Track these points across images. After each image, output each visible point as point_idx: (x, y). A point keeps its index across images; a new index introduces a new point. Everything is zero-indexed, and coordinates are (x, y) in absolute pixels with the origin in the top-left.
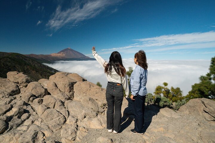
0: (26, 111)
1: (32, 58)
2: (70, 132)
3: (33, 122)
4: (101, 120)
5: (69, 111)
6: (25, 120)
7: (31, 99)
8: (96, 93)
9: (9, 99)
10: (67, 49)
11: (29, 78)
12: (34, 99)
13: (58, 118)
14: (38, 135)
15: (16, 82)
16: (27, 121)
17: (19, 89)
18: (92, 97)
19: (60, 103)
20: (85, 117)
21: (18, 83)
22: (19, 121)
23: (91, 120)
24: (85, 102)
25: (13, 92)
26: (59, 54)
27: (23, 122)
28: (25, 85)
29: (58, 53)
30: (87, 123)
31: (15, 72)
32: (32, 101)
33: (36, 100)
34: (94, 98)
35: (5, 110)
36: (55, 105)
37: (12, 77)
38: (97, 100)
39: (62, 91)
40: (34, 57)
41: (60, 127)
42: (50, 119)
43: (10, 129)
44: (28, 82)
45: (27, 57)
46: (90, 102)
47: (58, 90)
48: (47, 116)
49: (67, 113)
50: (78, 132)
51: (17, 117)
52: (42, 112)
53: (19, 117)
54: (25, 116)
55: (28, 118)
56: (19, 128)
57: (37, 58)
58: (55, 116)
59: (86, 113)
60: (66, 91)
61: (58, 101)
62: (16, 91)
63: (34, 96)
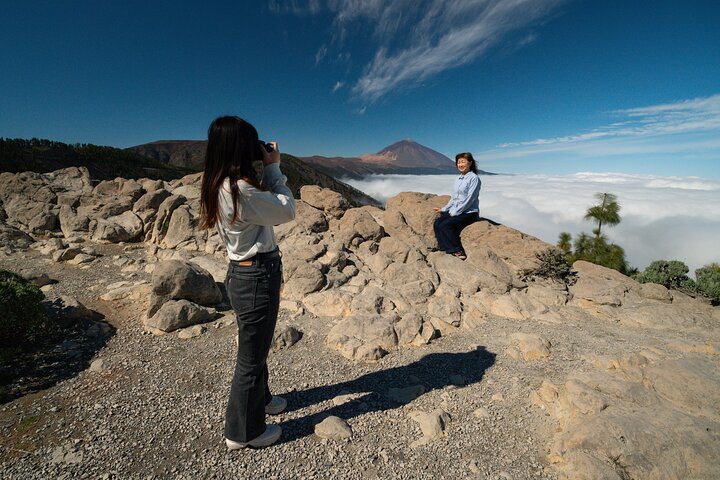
0: (349, 263)
1: (318, 165)
2: (448, 310)
3: (366, 283)
4: (520, 301)
5: (440, 273)
6: (351, 277)
7: (356, 241)
8: (507, 243)
9: (313, 238)
10: (403, 143)
11: (345, 201)
12: (360, 242)
13: (419, 282)
14: (384, 303)
15: (319, 206)
16: (354, 278)
17: (327, 222)
18: (494, 250)
19: (417, 255)
20: (479, 290)
21: (323, 209)
22: (341, 276)
23: (495, 299)
24: (477, 261)
25: (317, 225)
26: (381, 157)
27: (348, 279)
28: (337, 213)
29: (379, 154)
30: (485, 302)
31: (316, 188)
32: (357, 246)
33: (366, 245)
34: (500, 254)
35: (316, 253)
36: (406, 258)
37: (311, 196)
38: (506, 259)
39: (418, 232)
40: (320, 162)
41: (424, 299)
42: (401, 280)
43: (330, 287)
44: (343, 207)
45: (305, 164)
46: (490, 261)
47: (409, 228)
48: (395, 275)
49: (436, 276)
50: (465, 315)
51: (336, 268)
52: (382, 268)
53: (340, 270)
54: (349, 270)
55: (356, 274)
56: (343, 288)
57: (328, 166)
58: (412, 277)
59: (483, 281)
60: (429, 232)
61: (414, 249)
62: (322, 224)
63: (361, 236)
